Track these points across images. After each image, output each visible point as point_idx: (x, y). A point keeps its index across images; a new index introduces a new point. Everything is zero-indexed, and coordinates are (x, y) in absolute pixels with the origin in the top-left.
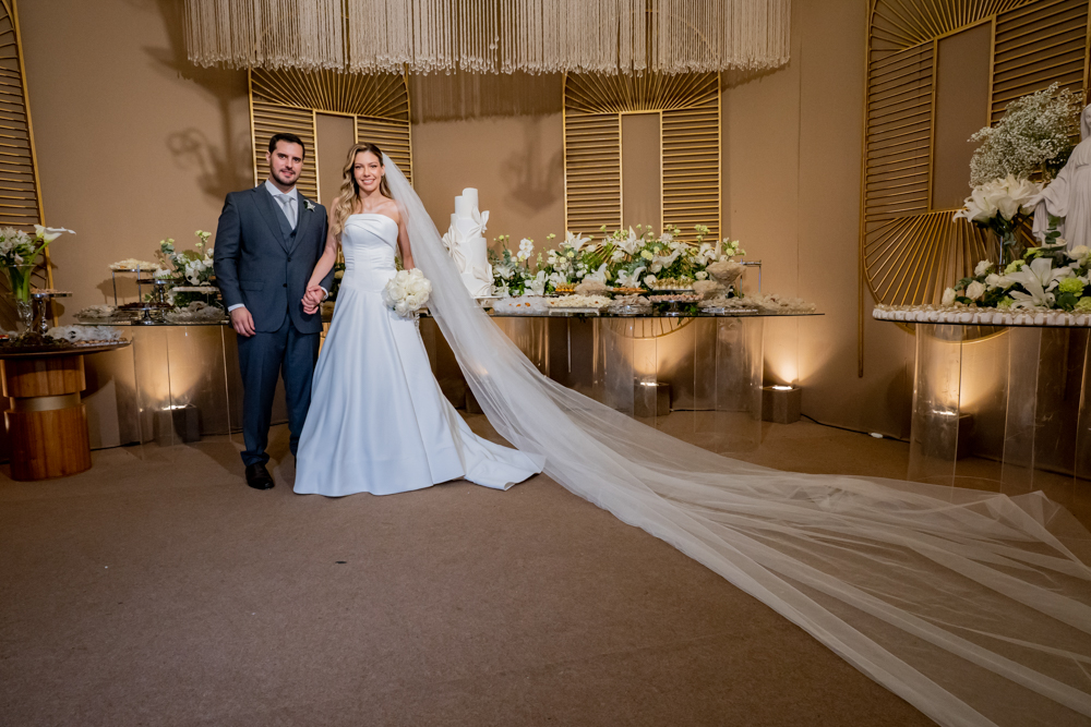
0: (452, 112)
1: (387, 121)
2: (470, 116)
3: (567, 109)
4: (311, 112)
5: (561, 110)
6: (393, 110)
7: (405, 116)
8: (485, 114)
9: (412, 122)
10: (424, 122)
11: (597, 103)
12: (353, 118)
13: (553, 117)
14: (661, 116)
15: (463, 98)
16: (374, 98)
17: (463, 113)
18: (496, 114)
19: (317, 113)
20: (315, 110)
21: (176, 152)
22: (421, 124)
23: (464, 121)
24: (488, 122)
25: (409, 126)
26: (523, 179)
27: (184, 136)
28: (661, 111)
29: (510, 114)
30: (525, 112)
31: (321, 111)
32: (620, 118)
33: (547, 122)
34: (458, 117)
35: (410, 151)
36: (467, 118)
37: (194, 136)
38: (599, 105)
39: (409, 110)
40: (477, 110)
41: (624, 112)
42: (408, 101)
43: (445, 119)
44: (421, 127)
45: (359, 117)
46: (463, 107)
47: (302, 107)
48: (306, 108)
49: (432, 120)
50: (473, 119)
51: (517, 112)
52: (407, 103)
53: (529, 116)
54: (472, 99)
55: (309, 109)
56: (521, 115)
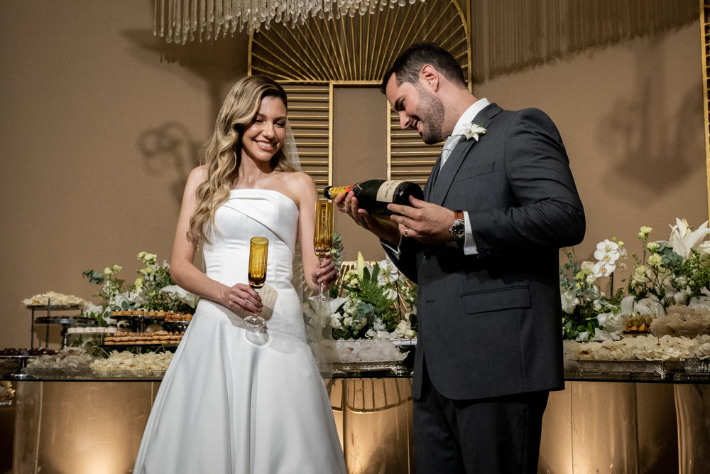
0: (528, 56)
2: (554, 56)
4: (327, 85)
5: (698, 16)
8: (572, 50)
9: (474, 81)
10: (491, 78)
13: (685, 32)
15: (544, 31)
18: (592, 44)
19: (335, 86)
20: (332, 83)
21: (148, 154)
22: (487, 80)
23: (545, 66)
24: (581, 60)
26: (635, 141)
27: (161, 133)
29: (615, 40)
30: (639, 32)
31: (341, 82)
33: (674, 42)
34: (536, 62)
36: (549, 59)
37: (174, 132)
39: (469, 66)
40: (564, 46)
42: (469, 52)
43: (519, 67)
46: (544, 44)
47: (315, 81)
48: (320, 81)
49: (501, 73)
50: (558, 60)
51: (625, 35)
52: (466, 55)
53: (646, 37)
54: (558, 28)
55: (325, 81)
56: (632, 37)
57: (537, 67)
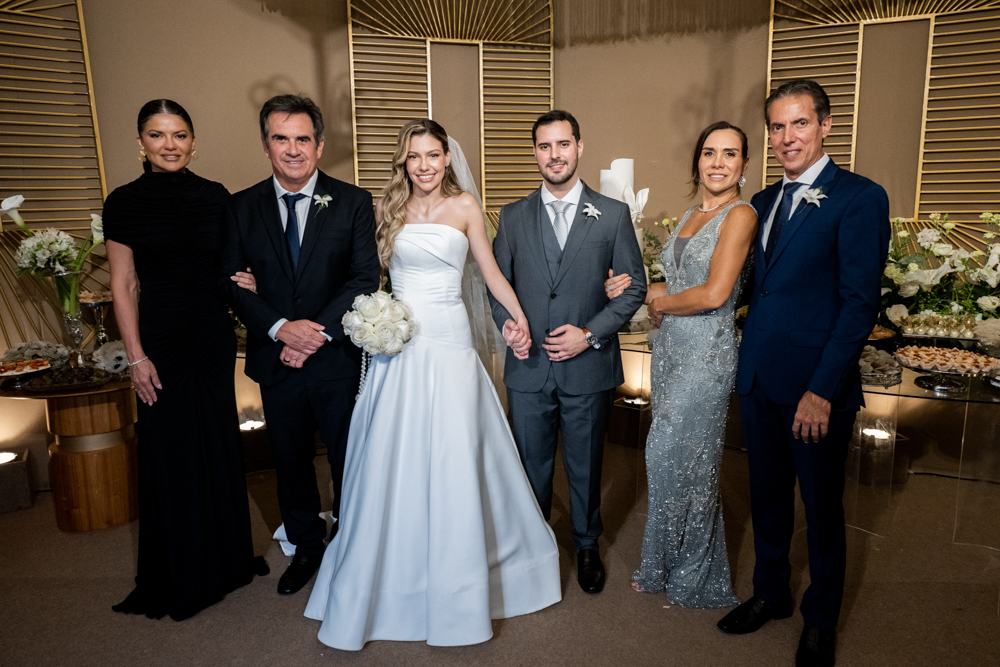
0: (609, 31)
1: (523, 47)
2: (634, 34)
3: (776, 19)
4: (425, 41)
5: (768, 22)
6: (532, 30)
7: (546, 38)
8: (653, 32)
9: (556, 45)
10: (572, 45)
11: (824, 8)
12: (478, 45)
13: (754, 33)
14: (933, 24)
15: (625, 8)
16: (506, 15)
17: (624, 31)
18: (670, 30)
19: (431, 43)
20: (429, 40)
22: (567, 46)
23: (625, 42)
24: (659, 43)
25: (551, 51)
28: (932, 16)
29: (692, 30)
30: (713, 26)
31: (437, 40)
32: (861, 31)
33: (745, 40)
34: (617, 37)
35: (551, 86)
36: (629, 37)
38: (827, 12)
39: (552, 30)
40: (643, 28)
41: (868, 21)
42: (551, 16)
43: (599, 39)
44: (568, 52)
45: (484, 44)
46: (624, 22)
47: (413, 37)
48: (418, 37)
49: (582, 42)
50: (637, 39)
51: (701, 27)
52: (549, 19)
53: (719, 32)
54: (638, 10)
55: (422, 38)
56: (707, 30)
57: (617, 42)
